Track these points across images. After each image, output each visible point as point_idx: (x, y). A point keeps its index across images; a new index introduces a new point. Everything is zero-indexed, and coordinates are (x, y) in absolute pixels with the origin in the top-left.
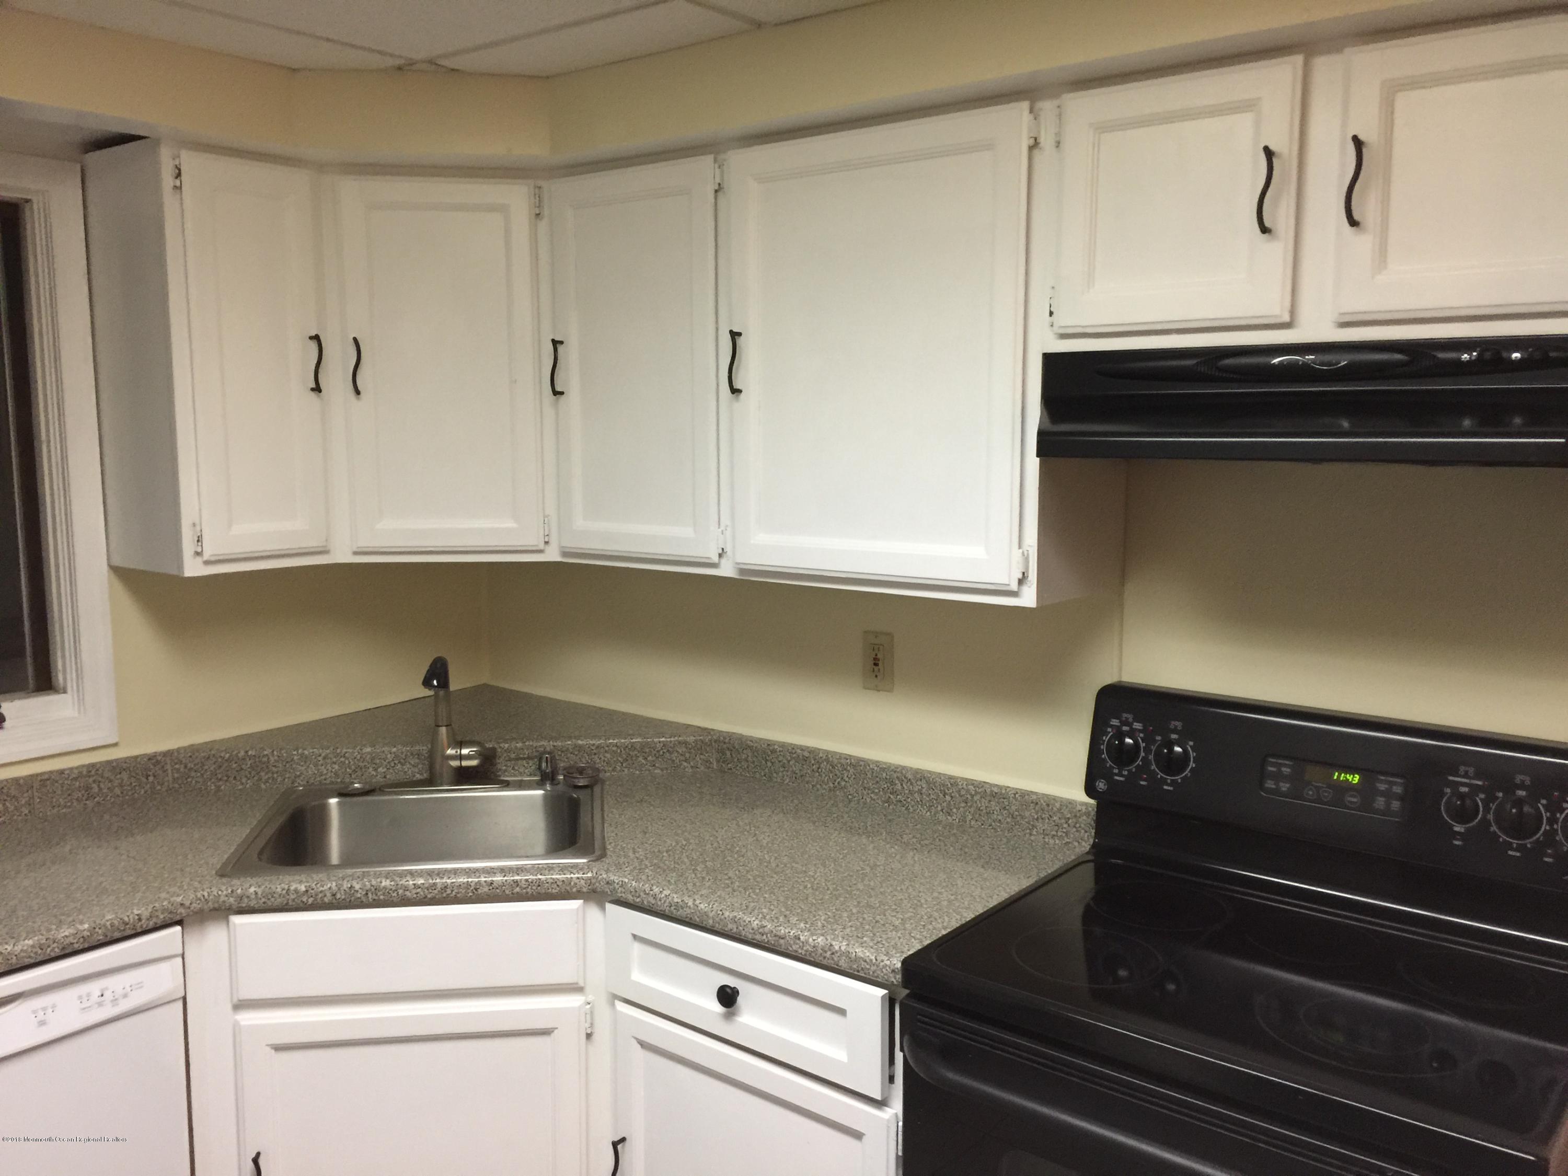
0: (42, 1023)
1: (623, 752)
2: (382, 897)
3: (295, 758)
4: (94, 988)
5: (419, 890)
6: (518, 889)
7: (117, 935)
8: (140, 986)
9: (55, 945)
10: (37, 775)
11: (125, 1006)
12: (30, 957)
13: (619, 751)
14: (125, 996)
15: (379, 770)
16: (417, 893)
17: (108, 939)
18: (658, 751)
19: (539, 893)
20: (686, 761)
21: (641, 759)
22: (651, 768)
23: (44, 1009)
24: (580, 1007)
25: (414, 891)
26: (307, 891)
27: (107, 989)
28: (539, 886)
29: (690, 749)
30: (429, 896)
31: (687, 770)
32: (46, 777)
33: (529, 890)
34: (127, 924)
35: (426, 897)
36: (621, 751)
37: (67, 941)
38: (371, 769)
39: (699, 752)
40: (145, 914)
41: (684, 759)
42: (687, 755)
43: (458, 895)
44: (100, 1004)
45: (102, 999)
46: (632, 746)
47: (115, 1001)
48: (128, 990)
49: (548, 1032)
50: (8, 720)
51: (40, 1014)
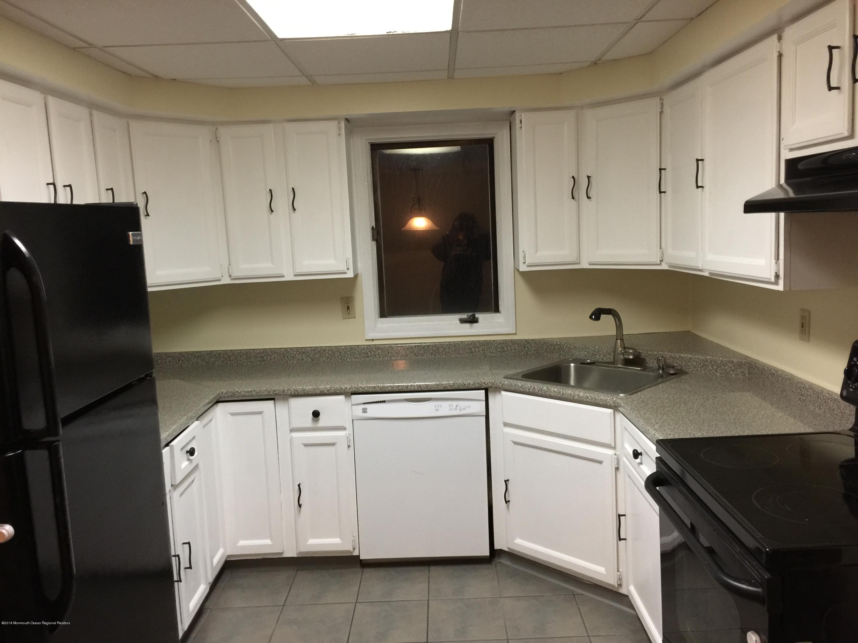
0: (437, 410)
1: (702, 362)
2: (543, 393)
3: (572, 347)
4: (454, 403)
5: (555, 393)
6: (588, 400)
7: (462, 388)
8: (469, 407)
9: (442, 386)
10: (487, 341)
11: (463, 412)
12: (434, 387)
13: (699, 362)
14: (464, 409)
15: (601, 356)
16: (554, 394)
17: (459, 388)
18: (718, 364)
19: (596, 403)
20: (732, 370)
21: (710, 367)
22: (715, 372)
23: (438, 406)
24: (612, 455)
25: (554, 393)
26: (521, 386)
27: (459, 405)
28: (596, 400)
29: (734, 365)
30: (558, 396)
31: (733, 375)
32: (489, 341)
33: (592, 401)
34: (465, 385)
35: (557, 396)
36: (700, 362)
37: (446, 385)
38: (598, 356)
39: (739, 367)
40: (472, 383)
41: (731, 370)
42: (733, 368)
43: (568, 398)
44: (456, 409)
45: (457, 408)
46: (706, 360)
47: (461, 410)
48: (465, 407)
49: (601, 462)
50: (480, 320)
51: (437, 407)
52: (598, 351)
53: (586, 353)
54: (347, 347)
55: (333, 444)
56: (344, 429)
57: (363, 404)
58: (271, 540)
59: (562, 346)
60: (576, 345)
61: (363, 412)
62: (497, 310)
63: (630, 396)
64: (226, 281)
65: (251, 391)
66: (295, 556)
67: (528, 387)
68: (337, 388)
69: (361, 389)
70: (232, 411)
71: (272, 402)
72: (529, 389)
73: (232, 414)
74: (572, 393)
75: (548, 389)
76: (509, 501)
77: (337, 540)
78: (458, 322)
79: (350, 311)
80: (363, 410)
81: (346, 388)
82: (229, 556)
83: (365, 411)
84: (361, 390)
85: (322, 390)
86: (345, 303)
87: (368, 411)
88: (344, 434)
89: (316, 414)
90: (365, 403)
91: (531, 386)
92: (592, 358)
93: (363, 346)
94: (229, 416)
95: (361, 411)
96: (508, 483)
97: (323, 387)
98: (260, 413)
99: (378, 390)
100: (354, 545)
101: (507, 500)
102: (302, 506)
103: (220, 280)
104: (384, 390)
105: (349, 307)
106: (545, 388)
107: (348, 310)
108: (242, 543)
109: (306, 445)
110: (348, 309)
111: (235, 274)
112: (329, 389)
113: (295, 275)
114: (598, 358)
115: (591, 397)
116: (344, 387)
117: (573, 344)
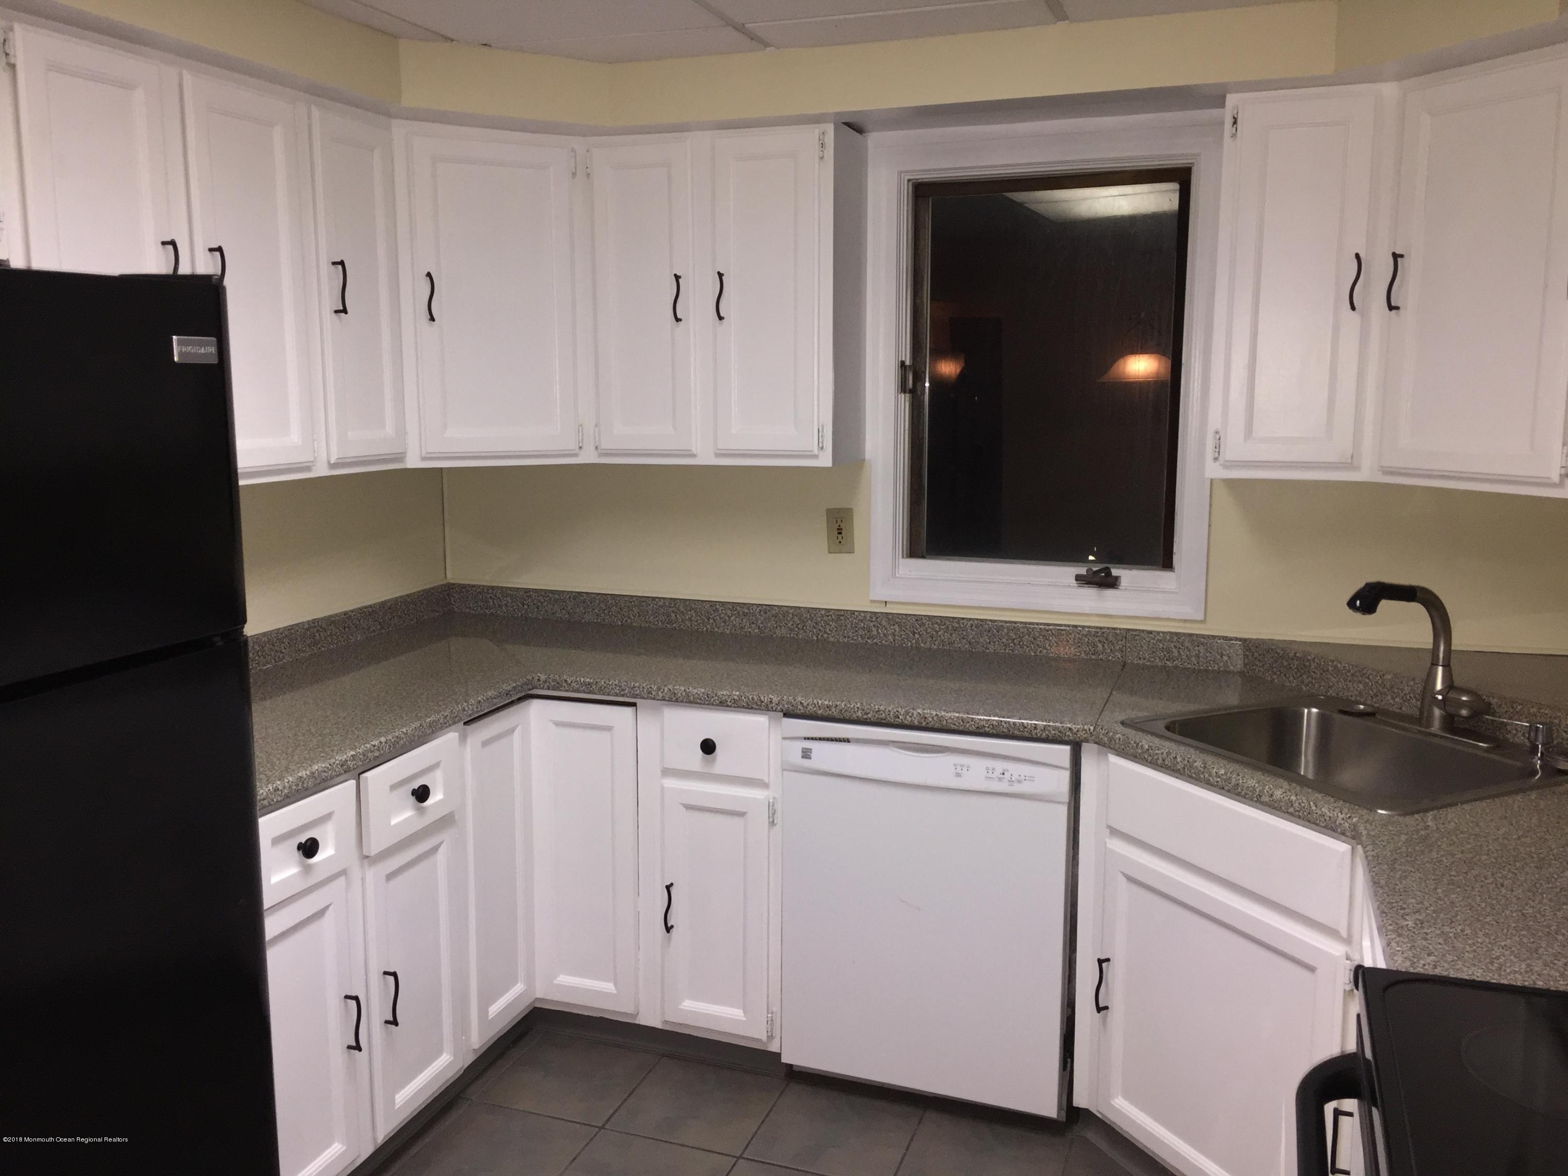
0: (958, 775)
2: (1193, 773)
4: (1000, 765)
6: (1289, 808)
7: (1017, 733)
8: (1032, 779)
9: (973, 723)
10: (1133, 630)
11: (1016, 788)
12: (955, 724)
14: (1019, 782)
17: (1011, 734)
19: (1308, 820)
23: (962, 766)
26: (1148, 750)
27: (1008, 771)
30: (1227, 786)
32: (1138, 632)
33: (1300, 814)
34: (1026, 727)
37: (982, 723)
40: (1041, 725)
43: (1246, 794)
44: (1000, 779)
45: (1003, 776)
47: (1011, 782)
48: (1023, 778)
49: (1312, 969)
50: (1124, 582)
51: (959, 768)
52: (1392, 687)
53: (1361, 686)
54: (831, 613)
55: (742, 814)
56: (764, 785)
57: (805, 739)
58: (615, 984)
59: (1307, 664)
60: (1339, 665)
61: (803, 757)
62: (1167, 563)
63: (1401, 819)
64: (588, 457)
65: (589, 684)
66: (658, 1024)
67: (1162, 753)
68: (753, 699)
69: (800, 707)
70: (558, 718)
71: (629, 711)
72: (1164, 760)
73: (558, 724)
74: (1257, 785)
75: (1205, 767)
76: (1106, 1008)
77: (736, 1013)
78: (1073, 582)
79: (842, 537)
80: (802, 752)
81: (771, 702)
82: (537, 999)
83: (806, 754)
84: (800, 710)
85: (724, 699)
86: (835, 520)
87: (813, 755)
88: (762, 797)
89: (708, 747)
90: (808, 739)
91: (1169, 753)
92: (1374, 700)
93: (862, 614)
94: (551, 724)
95: (800, 754)
96: (1108, 967)
97: (724, 693)
98: (609, 729)
99: (834, 712)
100: (769, 1030)
101: (1101, 1005)
102: (673, 931)
103: (576, 455)
104: (847, 715)
105: (841, 529)
106: (1198, 764)
107: (840, 536)
108: (565, 979)
109: (689, 807)
110: (840, 533)
111: (606, 445)
112: (736, 697)
113: (718, 455)
114: (1391, 702)
115: (1300, 804)
116: (766, 698)
117: (1333, 661)
